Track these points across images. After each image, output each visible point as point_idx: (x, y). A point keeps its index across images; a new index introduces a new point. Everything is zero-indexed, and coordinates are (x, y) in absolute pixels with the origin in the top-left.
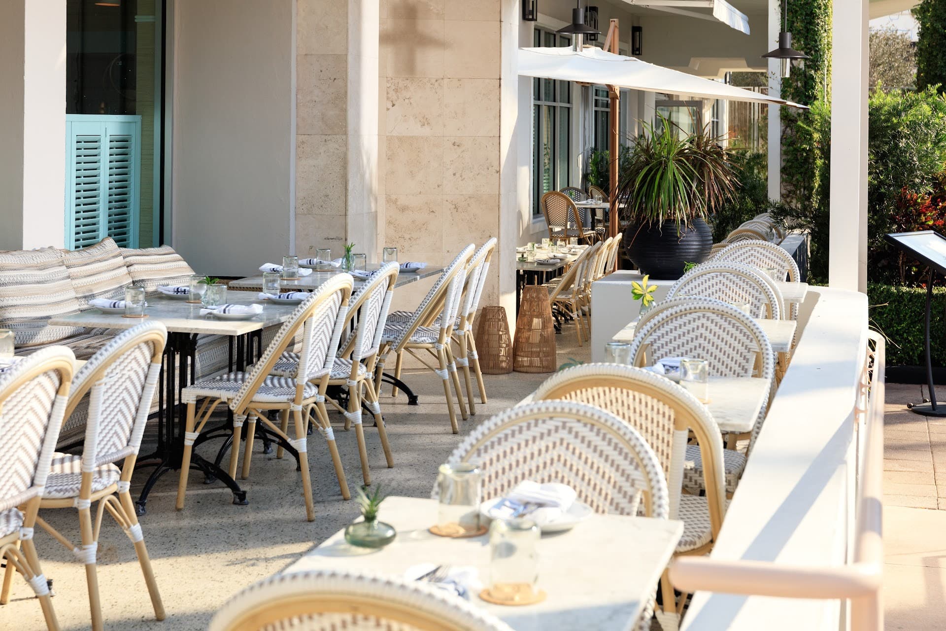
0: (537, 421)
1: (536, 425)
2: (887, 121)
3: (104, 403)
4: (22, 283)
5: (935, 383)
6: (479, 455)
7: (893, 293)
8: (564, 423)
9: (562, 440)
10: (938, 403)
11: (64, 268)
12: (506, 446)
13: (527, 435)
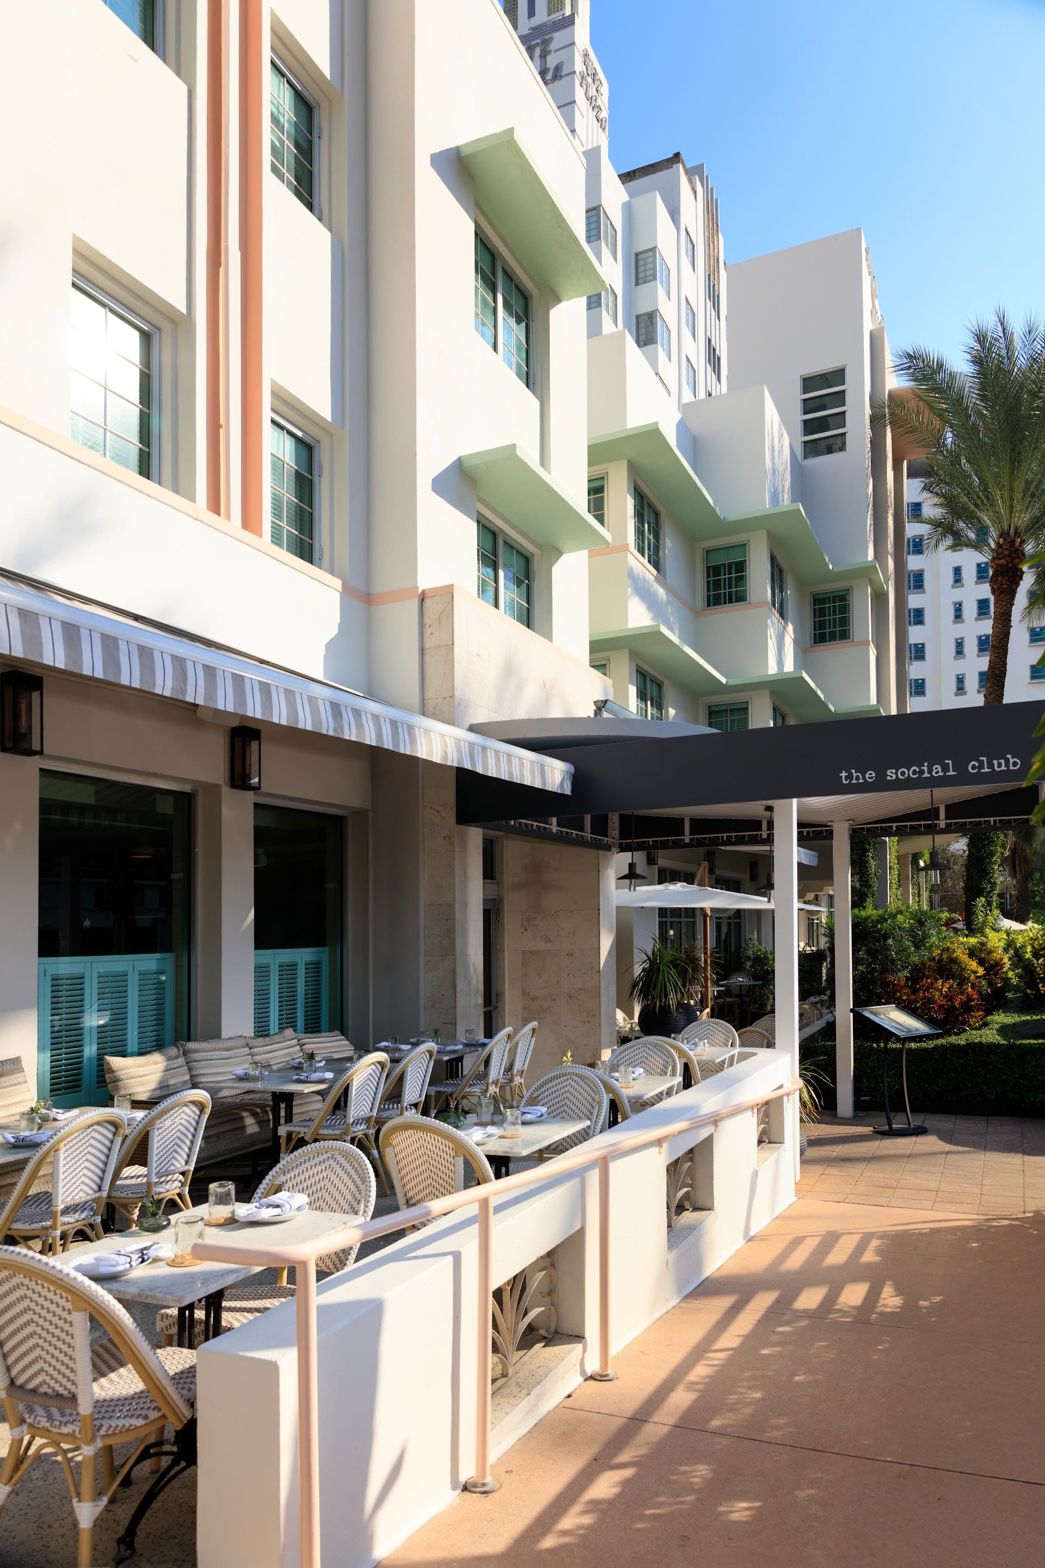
0: (318, 1154)
1: (318, 1157)
2: (872, 927)
3: (158, 1142)
4: (210, 1060)
5: (891, 1111)
6: (284, 1175)
7: (874, 1048)
8: (333, 1155)
9: (330, 1165)
10: (894, 1126)
11: (248, 1049)
12: (300, 1169)
13: (312, 1162)
